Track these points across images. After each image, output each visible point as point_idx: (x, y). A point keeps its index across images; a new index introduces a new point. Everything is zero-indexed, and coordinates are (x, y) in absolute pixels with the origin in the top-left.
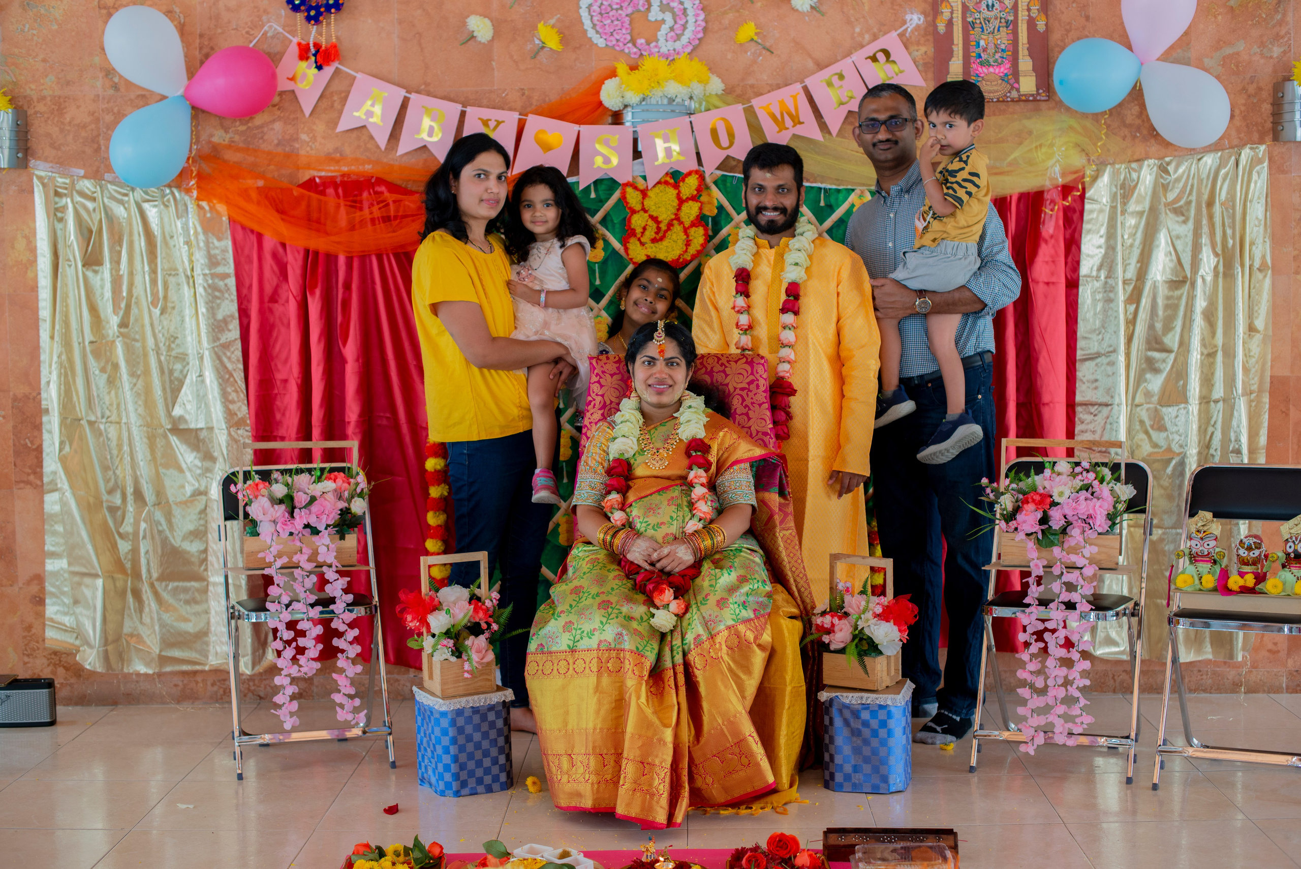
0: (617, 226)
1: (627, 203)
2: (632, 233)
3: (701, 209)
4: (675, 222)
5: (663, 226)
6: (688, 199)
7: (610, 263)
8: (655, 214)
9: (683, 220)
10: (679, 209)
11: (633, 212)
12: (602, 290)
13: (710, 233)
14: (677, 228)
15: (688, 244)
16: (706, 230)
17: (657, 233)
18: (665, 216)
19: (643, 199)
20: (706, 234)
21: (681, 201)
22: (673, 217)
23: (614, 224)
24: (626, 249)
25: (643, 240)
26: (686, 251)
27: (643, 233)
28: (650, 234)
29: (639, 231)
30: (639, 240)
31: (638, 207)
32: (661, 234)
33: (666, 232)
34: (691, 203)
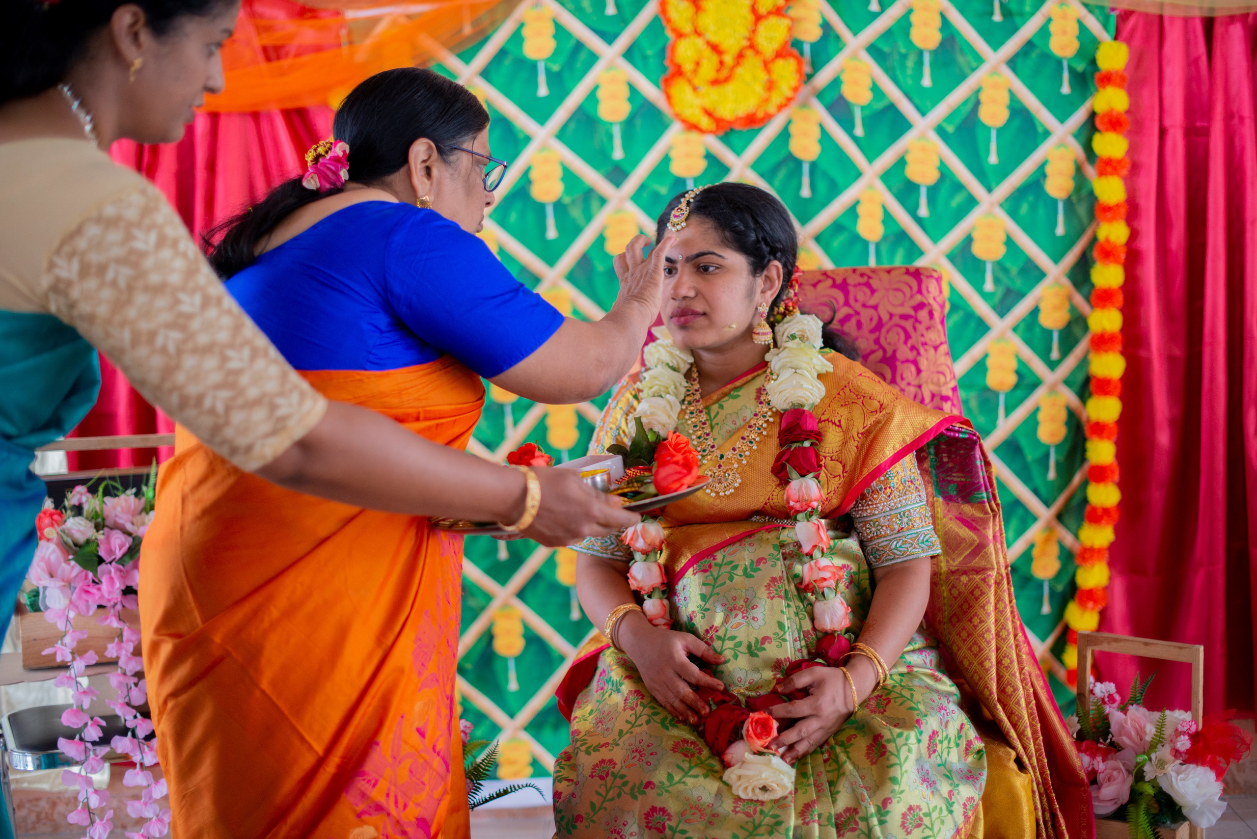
0: (653, 61)
1: (668, 21)
2: (678, 72)
3: (790, 29)
4: (749, 53)
5: (729, 59)
6: (770, 13)
7: (638, 122)
8: (714, 39)
9: (760, 48)
10: (754, 31)
11: (680, 35)
12: (626, 167)
13: (807, 69)
14: (752, 63)
15: (770, 86)
16: (799, 63)
17: (718, 71)
18: (732, 43)
19: (697, 13)
20: (799, 71)
21: (758, 18)
22: (745, 43)
23: (645, 58)
24: (669, 97)
25: (697, 82)
26: (767, 100)
27: (695, 71)
28: (708, 70)
29: (688, 67)
30: (689, 81)
31: (687, 28)
32: (725, 73)
33: (733, 68)
34: (773, 20)
